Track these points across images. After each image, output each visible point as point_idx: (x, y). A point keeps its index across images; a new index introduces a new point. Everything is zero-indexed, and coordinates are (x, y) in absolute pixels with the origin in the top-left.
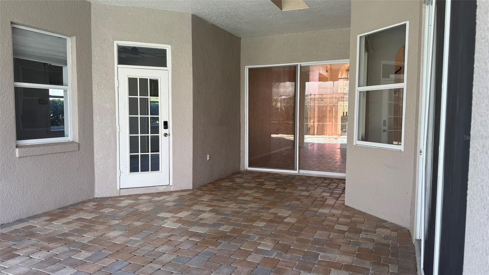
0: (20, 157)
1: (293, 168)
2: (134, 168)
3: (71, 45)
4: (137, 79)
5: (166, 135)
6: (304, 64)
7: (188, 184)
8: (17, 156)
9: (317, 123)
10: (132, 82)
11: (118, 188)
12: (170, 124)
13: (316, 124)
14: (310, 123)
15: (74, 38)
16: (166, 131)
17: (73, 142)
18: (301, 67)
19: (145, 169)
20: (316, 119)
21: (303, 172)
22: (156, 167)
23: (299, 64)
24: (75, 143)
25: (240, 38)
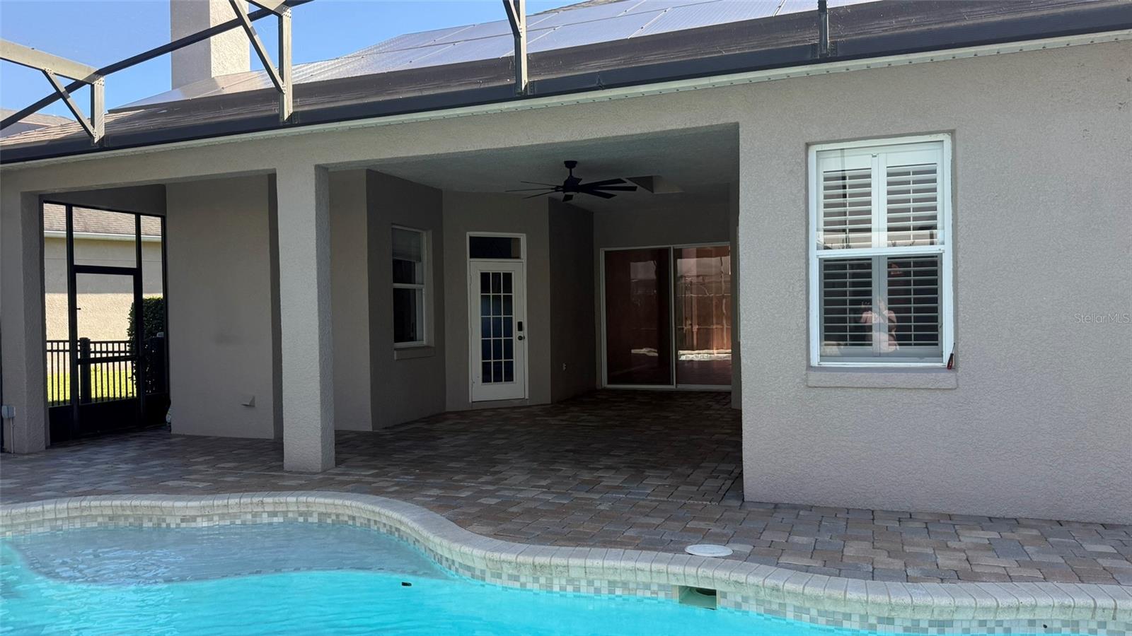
0: (397, 360)
1: (669, 382)
2: (486, 379)
3: (426, 240)
4: (489, 273)
5: (520, 338)
6: (678, 246)
7: (546, 398)
8: (395, 358)
9: (697, 327)
10: (485, 276)
11: (470, 401)
12: (525, 326)
13: (695, 328)
14: (686, 326)
15: (430, 232)
16: (521, 333)
17: (428, 347)
18: (674, 249)
19: (498, 379)
20: (695, 320)
21: (682, 387)
22: (509, 377)
23: (672, 246)
24: (431, 347)
25: (593, 213)
